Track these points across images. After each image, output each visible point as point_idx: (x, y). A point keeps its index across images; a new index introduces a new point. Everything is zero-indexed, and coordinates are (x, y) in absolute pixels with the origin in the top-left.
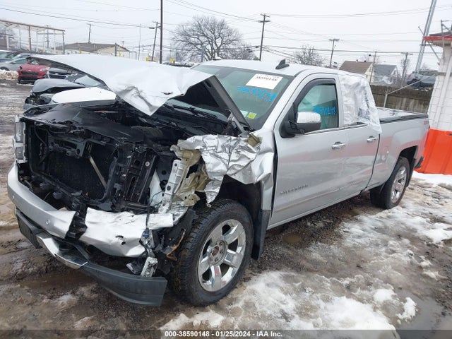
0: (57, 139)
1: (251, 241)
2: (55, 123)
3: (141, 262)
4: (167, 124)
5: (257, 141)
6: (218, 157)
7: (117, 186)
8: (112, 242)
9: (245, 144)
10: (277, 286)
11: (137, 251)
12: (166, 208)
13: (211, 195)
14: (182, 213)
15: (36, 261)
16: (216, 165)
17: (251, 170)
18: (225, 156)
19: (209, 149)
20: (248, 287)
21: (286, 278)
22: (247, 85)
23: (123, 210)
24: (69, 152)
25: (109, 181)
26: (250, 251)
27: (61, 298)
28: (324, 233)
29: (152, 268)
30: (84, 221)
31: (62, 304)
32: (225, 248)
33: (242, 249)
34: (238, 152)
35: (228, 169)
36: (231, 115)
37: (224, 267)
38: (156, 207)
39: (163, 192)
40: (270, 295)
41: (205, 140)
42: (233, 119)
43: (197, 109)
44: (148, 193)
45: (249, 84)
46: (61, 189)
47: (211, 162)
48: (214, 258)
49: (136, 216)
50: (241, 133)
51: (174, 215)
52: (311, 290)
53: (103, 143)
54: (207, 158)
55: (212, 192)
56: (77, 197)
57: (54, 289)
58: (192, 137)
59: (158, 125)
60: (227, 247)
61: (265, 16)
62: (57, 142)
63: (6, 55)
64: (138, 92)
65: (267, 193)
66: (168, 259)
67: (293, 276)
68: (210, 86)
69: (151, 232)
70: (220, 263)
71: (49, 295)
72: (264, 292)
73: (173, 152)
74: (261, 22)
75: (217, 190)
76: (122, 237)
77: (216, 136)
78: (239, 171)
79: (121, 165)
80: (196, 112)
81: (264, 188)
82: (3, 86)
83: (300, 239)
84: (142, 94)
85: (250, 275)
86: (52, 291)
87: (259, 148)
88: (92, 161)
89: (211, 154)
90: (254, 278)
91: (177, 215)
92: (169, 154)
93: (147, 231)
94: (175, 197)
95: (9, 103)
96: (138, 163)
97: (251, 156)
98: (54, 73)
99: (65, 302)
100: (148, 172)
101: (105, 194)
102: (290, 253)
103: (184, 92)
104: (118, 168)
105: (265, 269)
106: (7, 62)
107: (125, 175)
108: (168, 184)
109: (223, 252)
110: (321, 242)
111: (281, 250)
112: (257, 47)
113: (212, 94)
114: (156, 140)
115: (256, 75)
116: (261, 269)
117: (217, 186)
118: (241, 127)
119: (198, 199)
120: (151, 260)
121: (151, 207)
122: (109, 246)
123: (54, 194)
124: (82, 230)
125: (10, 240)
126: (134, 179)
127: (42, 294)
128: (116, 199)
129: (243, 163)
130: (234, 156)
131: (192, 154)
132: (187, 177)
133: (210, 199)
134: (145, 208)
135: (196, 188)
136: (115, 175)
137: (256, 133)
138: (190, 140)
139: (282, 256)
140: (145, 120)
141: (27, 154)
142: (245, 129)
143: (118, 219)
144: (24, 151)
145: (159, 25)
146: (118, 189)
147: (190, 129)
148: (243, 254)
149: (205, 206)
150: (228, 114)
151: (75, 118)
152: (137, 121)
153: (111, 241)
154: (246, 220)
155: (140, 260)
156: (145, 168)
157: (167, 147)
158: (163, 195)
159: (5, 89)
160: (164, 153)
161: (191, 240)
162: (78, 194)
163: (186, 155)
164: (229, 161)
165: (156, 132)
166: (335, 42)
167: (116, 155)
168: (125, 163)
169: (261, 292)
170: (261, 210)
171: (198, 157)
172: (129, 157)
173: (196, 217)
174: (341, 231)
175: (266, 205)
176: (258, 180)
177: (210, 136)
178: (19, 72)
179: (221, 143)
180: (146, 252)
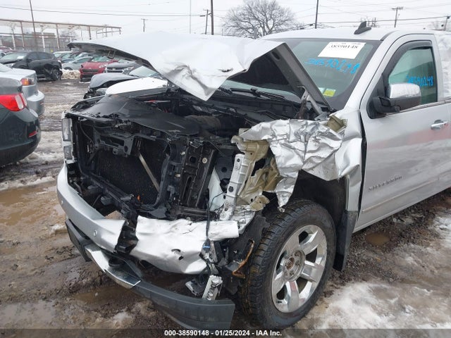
0: (103, 135)
1: (333, 250)
2: (98, 117)
3: (202, 281)
4: (225, 111)
5: (341, 124)
6: (290, 147)
7: (171, 188)
8: (168, 257)
9: (326, 129)
10: (368, 303)
11: (197, 267)
12: (228, 213)
13: (283, 196)
14: (248, 219)
15: (90, 270)
16: (289, 159)
17: (335, 163)
18: (299, 146)
19: (279, 138)
20: (331, 305)
21: (377, 292)
22: (320, 56)
23: (179, 217)
24: (116, 150)
25: (162, 183)
26: (331, 262)
27: (116, 317)
28: (415, 232)
29: (216, 289)
30: (134, 232)
31: (117, 325)
32: (301, 258)
33: (322, 260)
34: (316, 140)
35: (304, 163)
36: (306, 93)
37: (302, 282)
38: (216, 212)
39: (224, 194)
40: (360, 316)
41: (274, 127)
42: (309, 98)
43: (260, 89)
44: (206, 195)
45: (323, 54)
46: (110, 193)
47: (283, 154)
48: (288, 271)
49: (194, 225)
50: (318, 115)
51: (238, 223)
52: (412, 308)
53: (153, 138)
54: (277, 150)
55: (285, 193)
56: (126, 202)
57: (109, 304)
58: (258, 125)
59: (215, 113)
60: (304, 257)
62: (103, 138)
63: (69, 56)
64: (191, 72)
65: (353, 190)
66: (234, 277)
67: (386, 289)
68: (278, 58)
69: (213, 245)
70: (296, 278)
71: (103, 312)
72: (352, 312)
73: (234, 145)
75: (291, 190)
76: (179, 251)
77: (288, 121)
78: (318, 164)
79: (174, 164)
80: (259, 94)
81: (350, 184)
82: (67, 85)
83: (386, 240)
84: (195, 74)
85: (331, 289)
86: (106, 307)
87: (342, 134)
88: (142, 159)
89: (282, 144)
90: (337, 292)
91: (242, 223)
92: (229, 147)
93: (208, 242)
94: (238, 200)
95: (71, 101)
96: (193, 160)
97: (335, 144)
98: (111, 68)
99: (120, 322)
100: (206, 170)
101: (158, 199)
102: (376, 257)
103: (247, 67)
104: (171, 168)
105: (349, 280)
106: (70, 62)
107: (179, 176)
108: (230, 185)
109: (299, 264)
110: (413, 243)
111: (365, 254)
112: (311, 25)
113: (280, 69)
114: (212, 131)
115: (331, 44)
116: (344, 280)
117: (291, 184)
118: (318, 108)
119: (267, 201)
120: (215, 280)
121: (211, 212)
122: (165, 261)
123: (102, 199)
124: (133, 242)
125: (65, 246)
126: (190, 179)
127: (95, 311)
128: (170, 204)
129: (324, 154)
130: (311, 146)
131: (258, 146)
132: (253, 175)
133: (283, 201)
134: (204, 214)
135: (264, 188)
136: (168, 176)
137: (338, 115)
138: (255, 128)
139: (367, 262)
140: (199, 109)
141: (75, 153)
142: (323, 109)
143: (173, 229)
144: (72, 151)
145: (210, 12)
146: (173, 192)
147: (252, 115)
148: (323, 264)
149: (277, 210)
150: (300, 92)
151: (122, 111)
152: (191, 109)
153: (166, 256)
154: (328, 224)
155: (201, 278)
156: (203, 165)
157: (227, 139)
158: (225, 197)
159: (68, 88)
160: (223, 147)
161: (262, 253)
162: (128, 198)
163: (251, 147)
164: (305, 152)
165: (212, 121)
166: (398, 10)
167: (168, 151)
168: (179, 161)
169: (348, 312)
170: (346, 212)
171: (265, 149)
172: (184, 153)
173: (267, 225)
174: (437, 229)
175: (351, 206)
176: (343, 174)
177: (281, 122)
178: (80, 70)
179: (293, 130)
180: (208, 267)
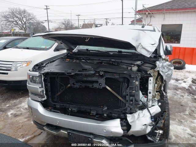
7: (132, 98)
12: (151, 103)
25: (128, 96)
53: (117, 77)
61: (47, 6)
64: (142, 46)
74: (46, 9)
76: (146, 124)
79: (131, 86)
94: (152, 97)
107: (134, 91)
108: (149, 91)
112: (46, 21)
129: (170, 72)
130: (166, 70)
135: (156, 90)
143: (138, 116)
166: (79, 16)
172: (135, 81)
